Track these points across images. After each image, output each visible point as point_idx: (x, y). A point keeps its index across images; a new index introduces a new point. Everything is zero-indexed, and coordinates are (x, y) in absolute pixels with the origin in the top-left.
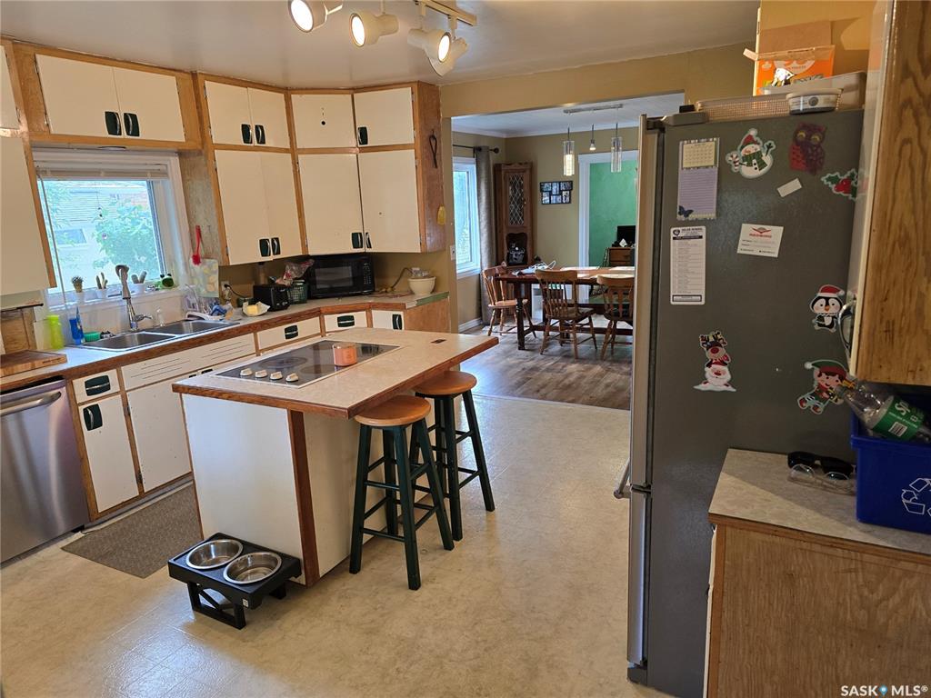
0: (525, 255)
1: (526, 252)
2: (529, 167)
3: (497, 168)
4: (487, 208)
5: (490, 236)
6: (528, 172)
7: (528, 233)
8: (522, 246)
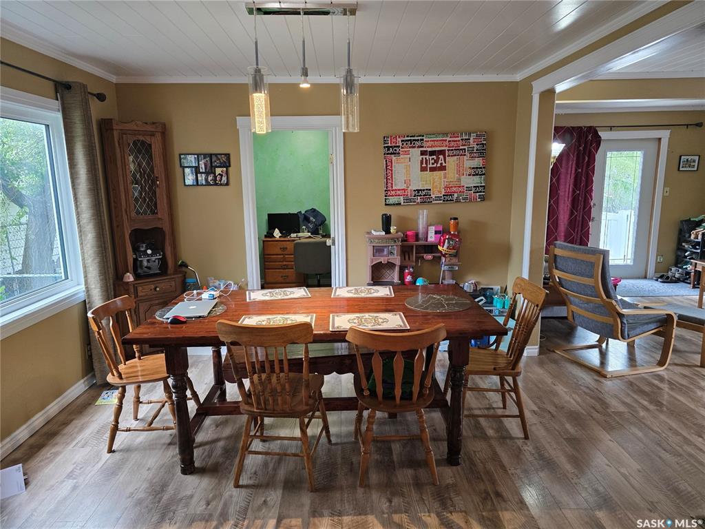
0: (163, 261)
1: (164, 256)
2: (160, 129)
3: (105, 126)
4: (90, 190)
5: (100, 236)
6: (159, 137)
7: (167, 228)
8: (158, 247)
